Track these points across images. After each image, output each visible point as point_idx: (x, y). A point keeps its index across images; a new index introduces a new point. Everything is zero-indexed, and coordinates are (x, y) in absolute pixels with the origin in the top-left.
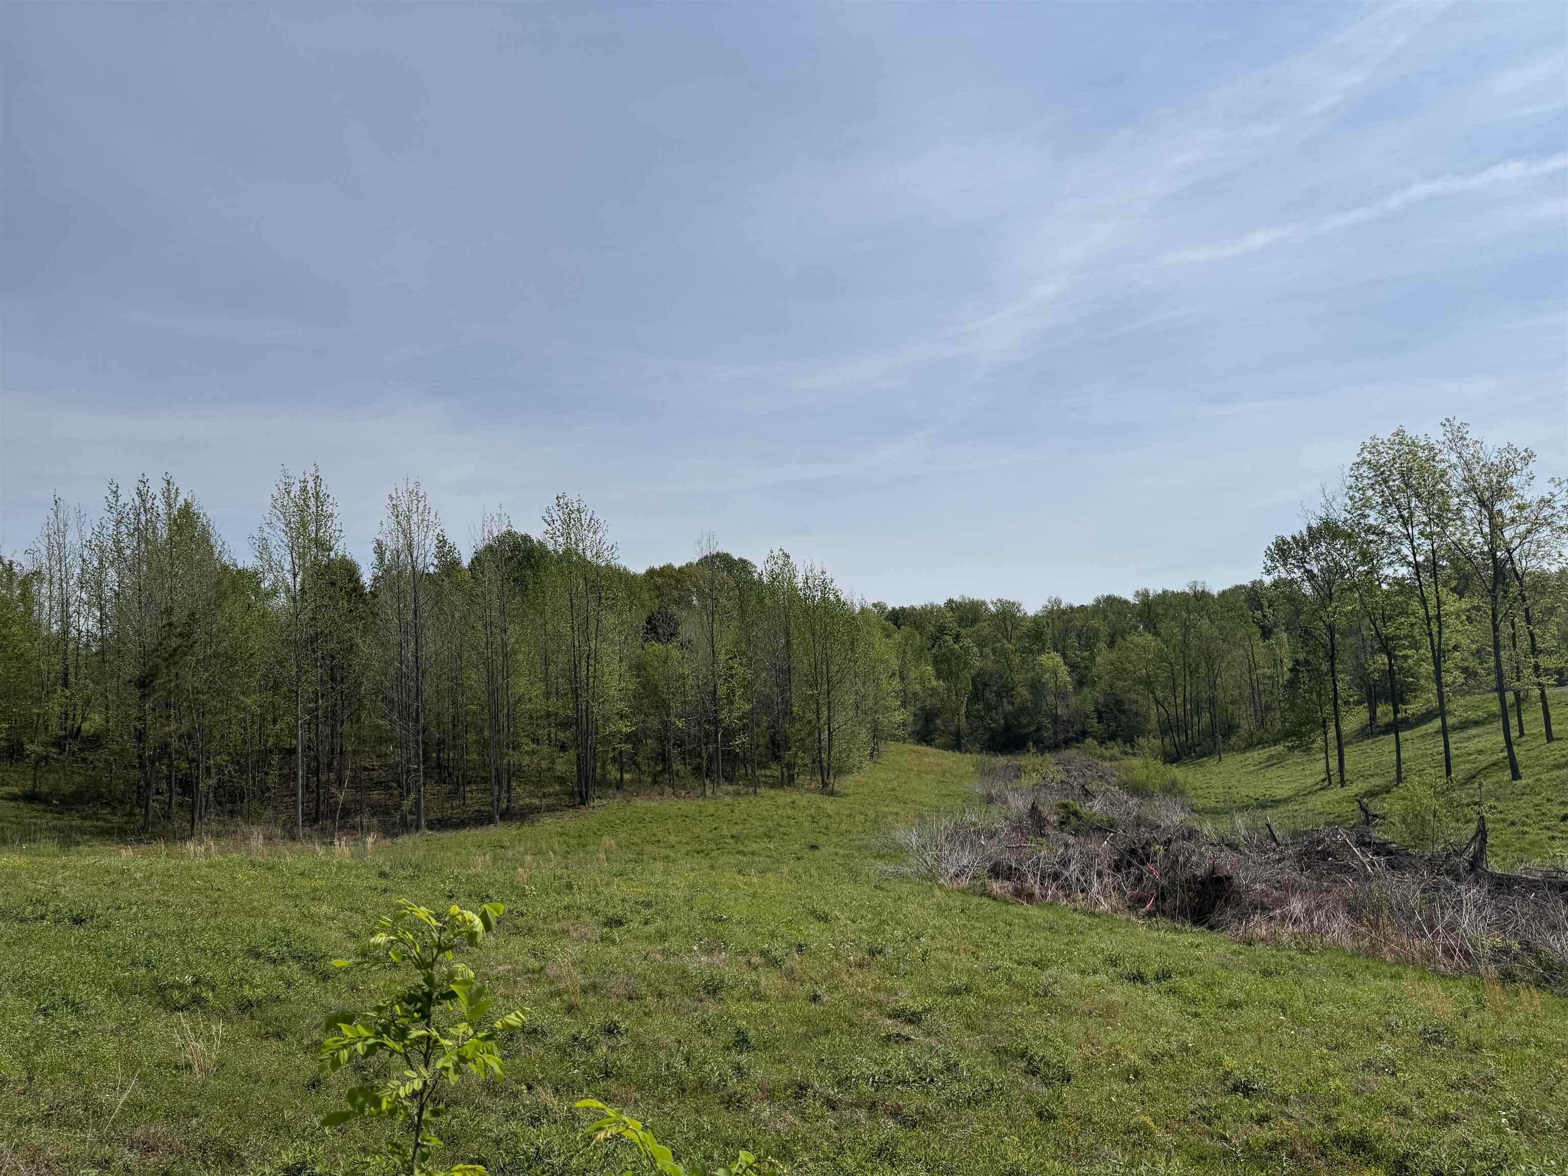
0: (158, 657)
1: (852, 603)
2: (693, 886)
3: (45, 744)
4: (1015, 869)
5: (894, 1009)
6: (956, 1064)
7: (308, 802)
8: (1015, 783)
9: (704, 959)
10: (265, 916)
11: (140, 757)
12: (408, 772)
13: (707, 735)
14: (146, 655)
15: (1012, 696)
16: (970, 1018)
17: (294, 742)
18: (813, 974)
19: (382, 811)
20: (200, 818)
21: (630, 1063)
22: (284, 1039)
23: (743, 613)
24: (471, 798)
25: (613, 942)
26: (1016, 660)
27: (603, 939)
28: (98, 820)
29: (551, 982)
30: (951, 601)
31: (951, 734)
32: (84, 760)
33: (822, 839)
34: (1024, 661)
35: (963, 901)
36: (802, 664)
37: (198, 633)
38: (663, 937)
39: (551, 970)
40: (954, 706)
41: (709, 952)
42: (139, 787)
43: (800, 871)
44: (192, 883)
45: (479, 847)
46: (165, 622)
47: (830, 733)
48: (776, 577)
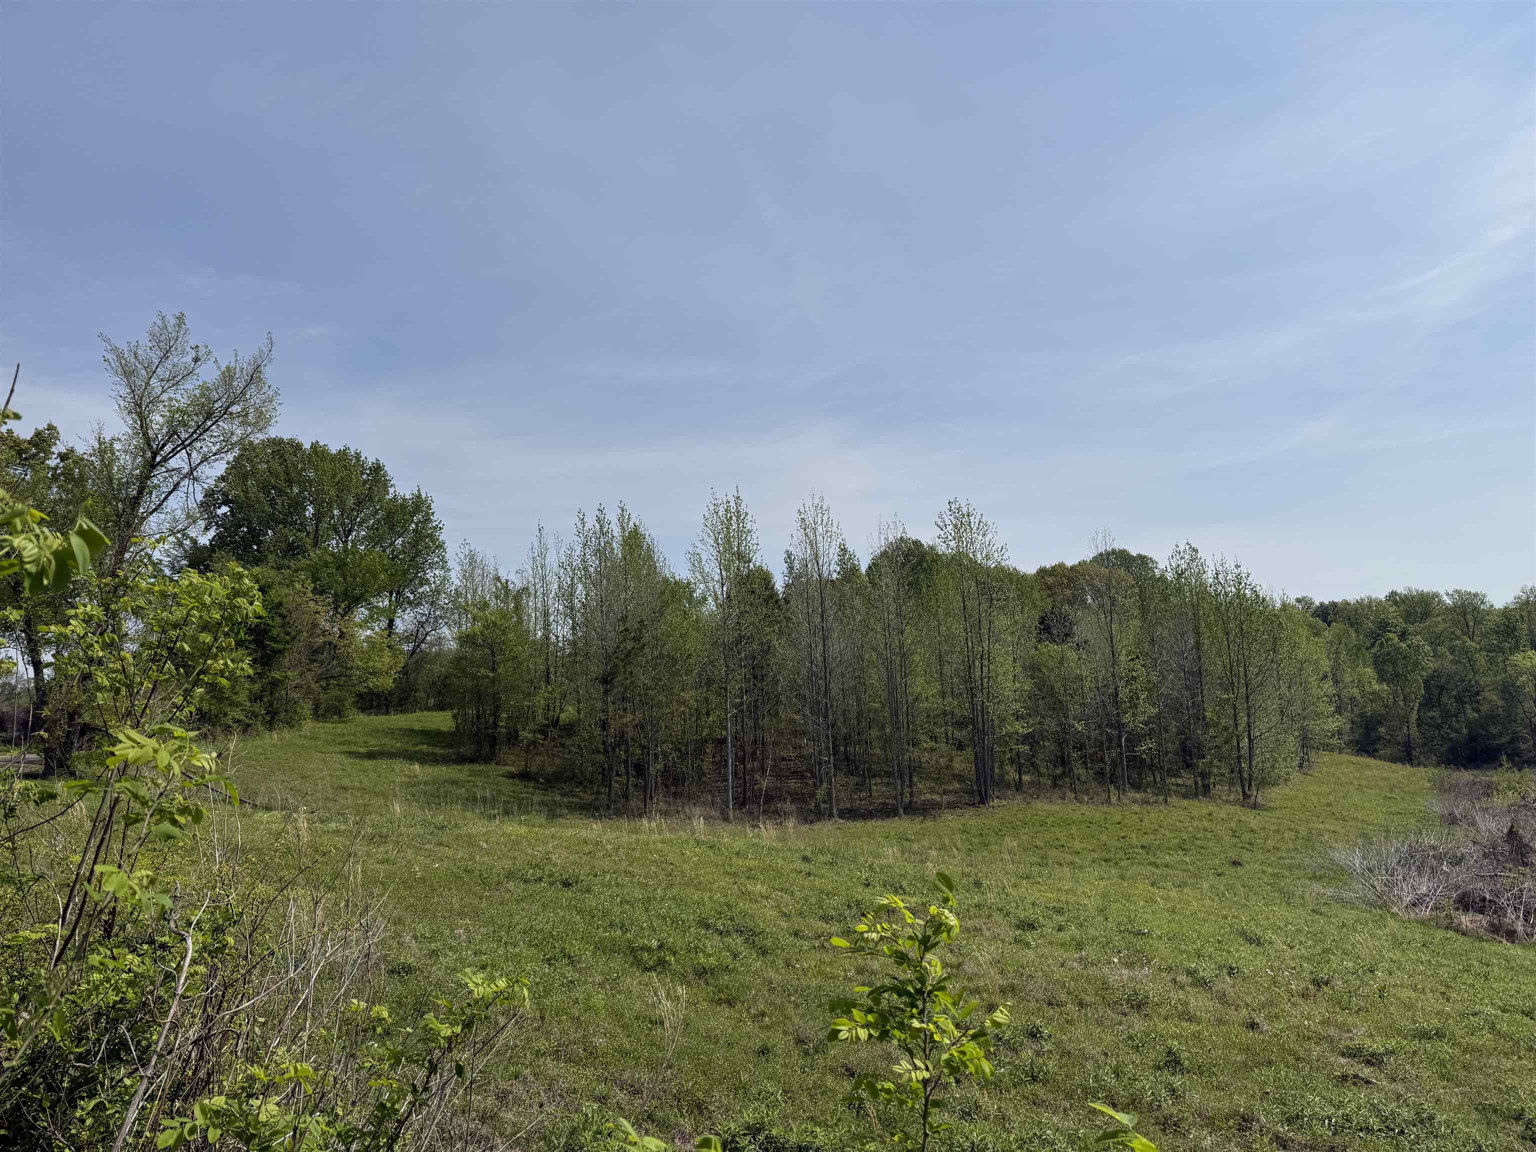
0: (617, 658)
1: (1271, 599)
2: (1104, 896)
3: (534, 732)
4: (1490, 901)
5: (1348, 1048)
6: (1431, 1118)
7: (737, 787)
8: (1484, 802)
9: (1125, 972)
10: (711, 890)
11: (604, 743)
12: (820, 763)
13: (1110, 739)
14: (608, 657)
15: (1478, 702)
16: (1445, 1067)
17: (724, 733)
18: (1249, 1000)
19: (798, 798)
20: (651, 798)
21: (1056, 1069)
22: (734, 1007)
23: (1144, 610)
24: (877, 791)
25: (1028, 945)
26: (1481, 659)
27: (1016, 941)
28: (573, 796)
29: (970, 979)
30: (1393, 594)
31: (1398, 744)
32: (562, 745)
33: (1246, 856)
34: (1492, 661)
35: (1424, 934)
36: (1215, 666)
37: (647, 637)
38: (1080, 946)
39: (969, 968)
40: (1402, 713)
41: (1130, 965)
42: (604, 770)
43: (1222, 888)
44: (649, 856)
45: (886, 838)
46: (622, 628)
47: (1250, 741)
48: (1183, 573)
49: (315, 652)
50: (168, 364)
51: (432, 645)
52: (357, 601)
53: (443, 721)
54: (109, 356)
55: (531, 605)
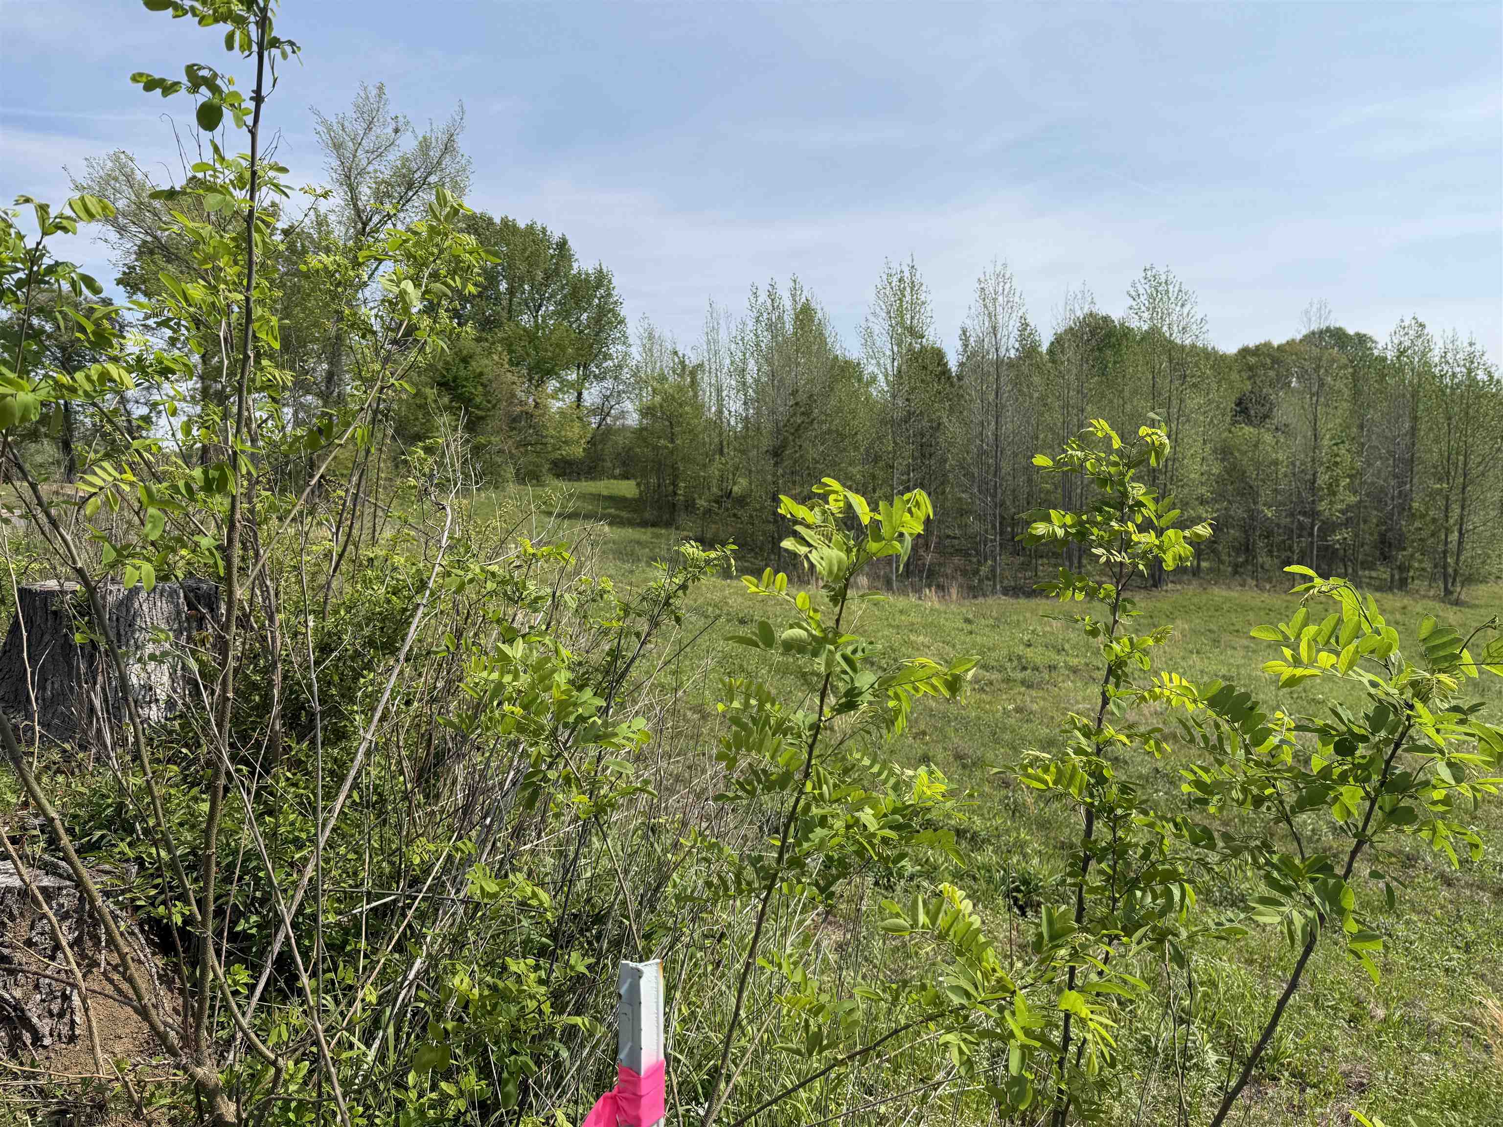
0: (787, 431)
3: (709, 501)
11: (774, 514)
12: (986, 542)
13: (1301, 526)
14: (778, 431)
24: (1043, 571)
28: (746, 561)
36: (1431, 453)
37: (816, 412)
42: (773, 538)
46: (792, 403)
47: (1461, 534)
48: (1405, 351)
49: (514, 420)
50: (372, 135)
51: (616, 418)
52: (550, 373)
53: (628, 488)
54: (320, 128)
55: (705, 381)
